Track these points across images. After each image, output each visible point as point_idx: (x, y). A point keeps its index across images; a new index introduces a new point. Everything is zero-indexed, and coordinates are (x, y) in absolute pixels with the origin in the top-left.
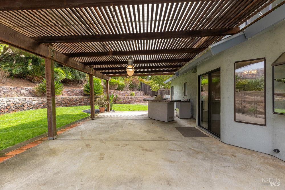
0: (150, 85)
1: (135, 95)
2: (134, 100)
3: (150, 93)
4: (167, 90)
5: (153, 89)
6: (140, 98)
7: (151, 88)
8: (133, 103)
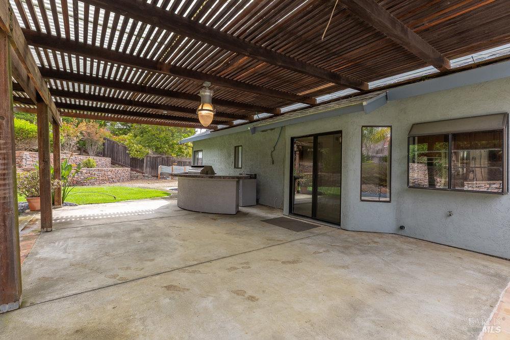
0: (126, 143)
1: (95, 164)
2: (96, 176)
3: (125, 162)
4: (164, 156)
5: (133, 154)
6: (109, 173)
7: (127, 152)
8: (93, 184)
